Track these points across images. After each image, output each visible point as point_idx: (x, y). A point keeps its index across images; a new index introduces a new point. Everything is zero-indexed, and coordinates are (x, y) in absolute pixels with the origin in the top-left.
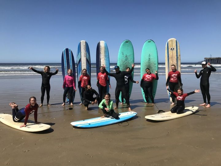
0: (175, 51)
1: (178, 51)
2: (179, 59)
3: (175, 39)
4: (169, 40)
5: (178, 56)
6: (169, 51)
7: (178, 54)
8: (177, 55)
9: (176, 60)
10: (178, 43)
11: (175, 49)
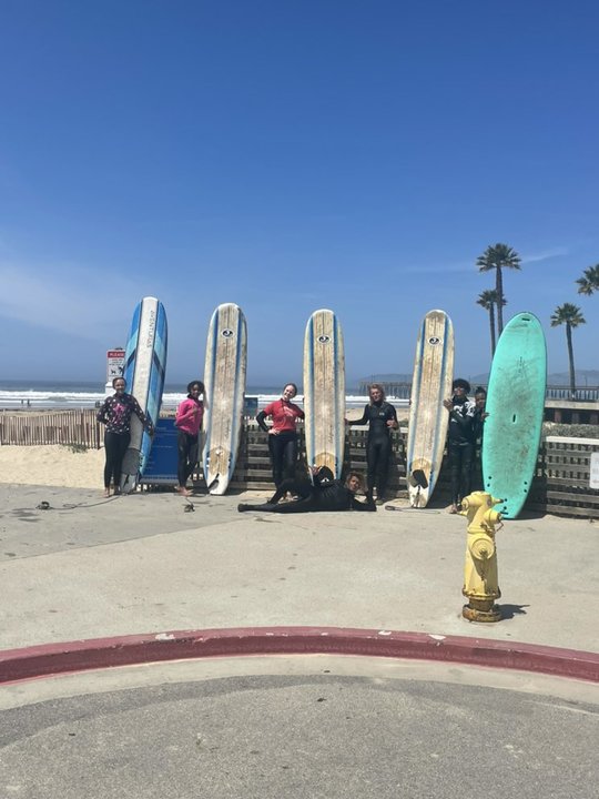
0: (330, 346)
1: (340, 344)
2: (340, 367)
3: (332, 312)
4: (314, 314)
5: (339, 360)
6: (315, 344)
7: (340, 354)
8: (335, 357)
9: (332, 370)
10: (338, 324)
11: (331, 339)
